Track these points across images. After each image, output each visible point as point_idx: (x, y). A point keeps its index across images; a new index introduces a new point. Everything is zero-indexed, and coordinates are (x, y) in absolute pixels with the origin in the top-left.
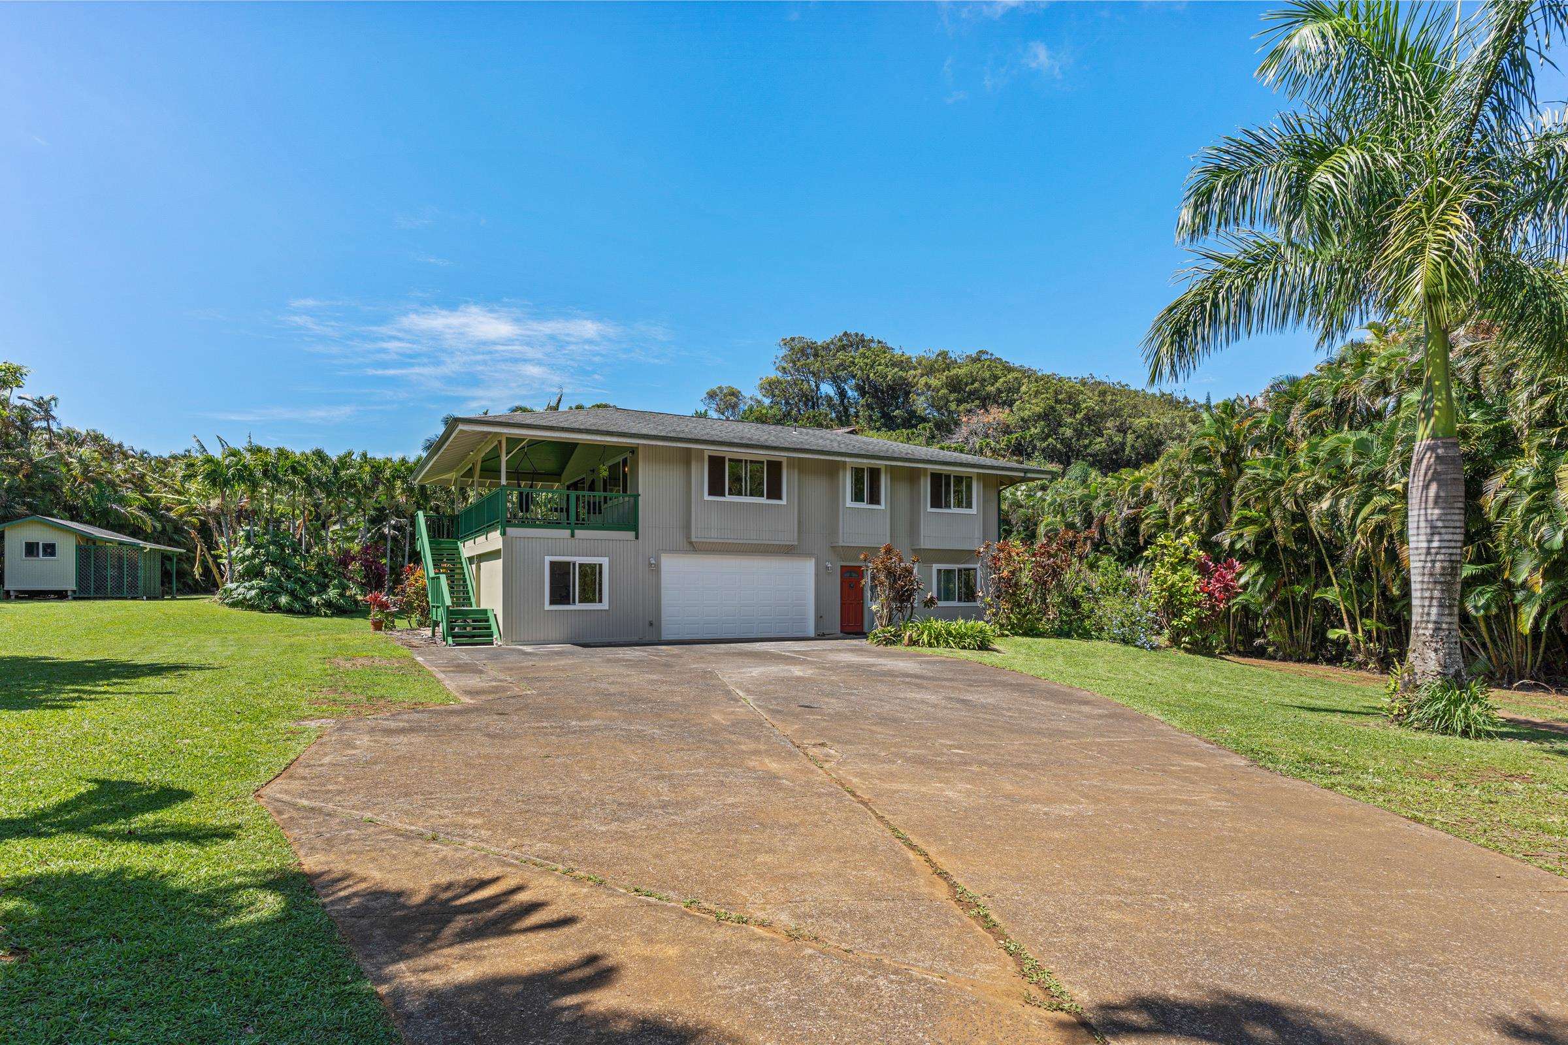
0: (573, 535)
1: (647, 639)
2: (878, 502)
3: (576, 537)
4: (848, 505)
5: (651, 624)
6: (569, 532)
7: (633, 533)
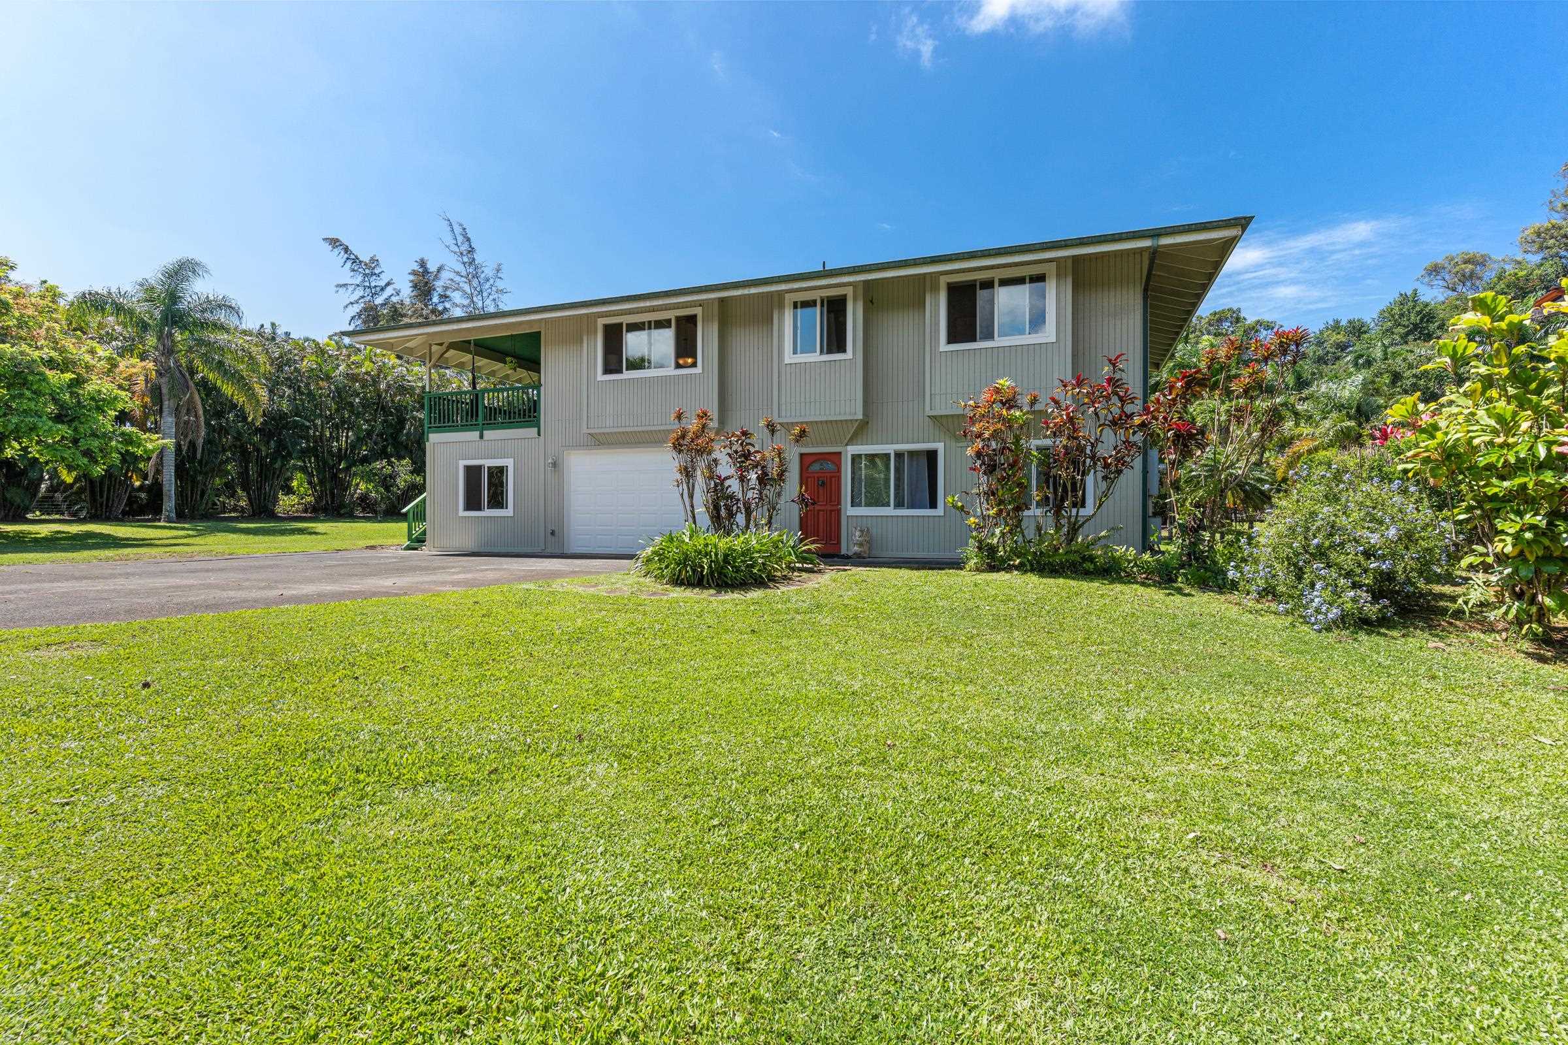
0: (481, 437)
1: (549, 551)
2: (842, 348)
3: (485, 437)
4: (787, 361)
5: (553, 533)
6: (477, 433)
7: (536, 429)
